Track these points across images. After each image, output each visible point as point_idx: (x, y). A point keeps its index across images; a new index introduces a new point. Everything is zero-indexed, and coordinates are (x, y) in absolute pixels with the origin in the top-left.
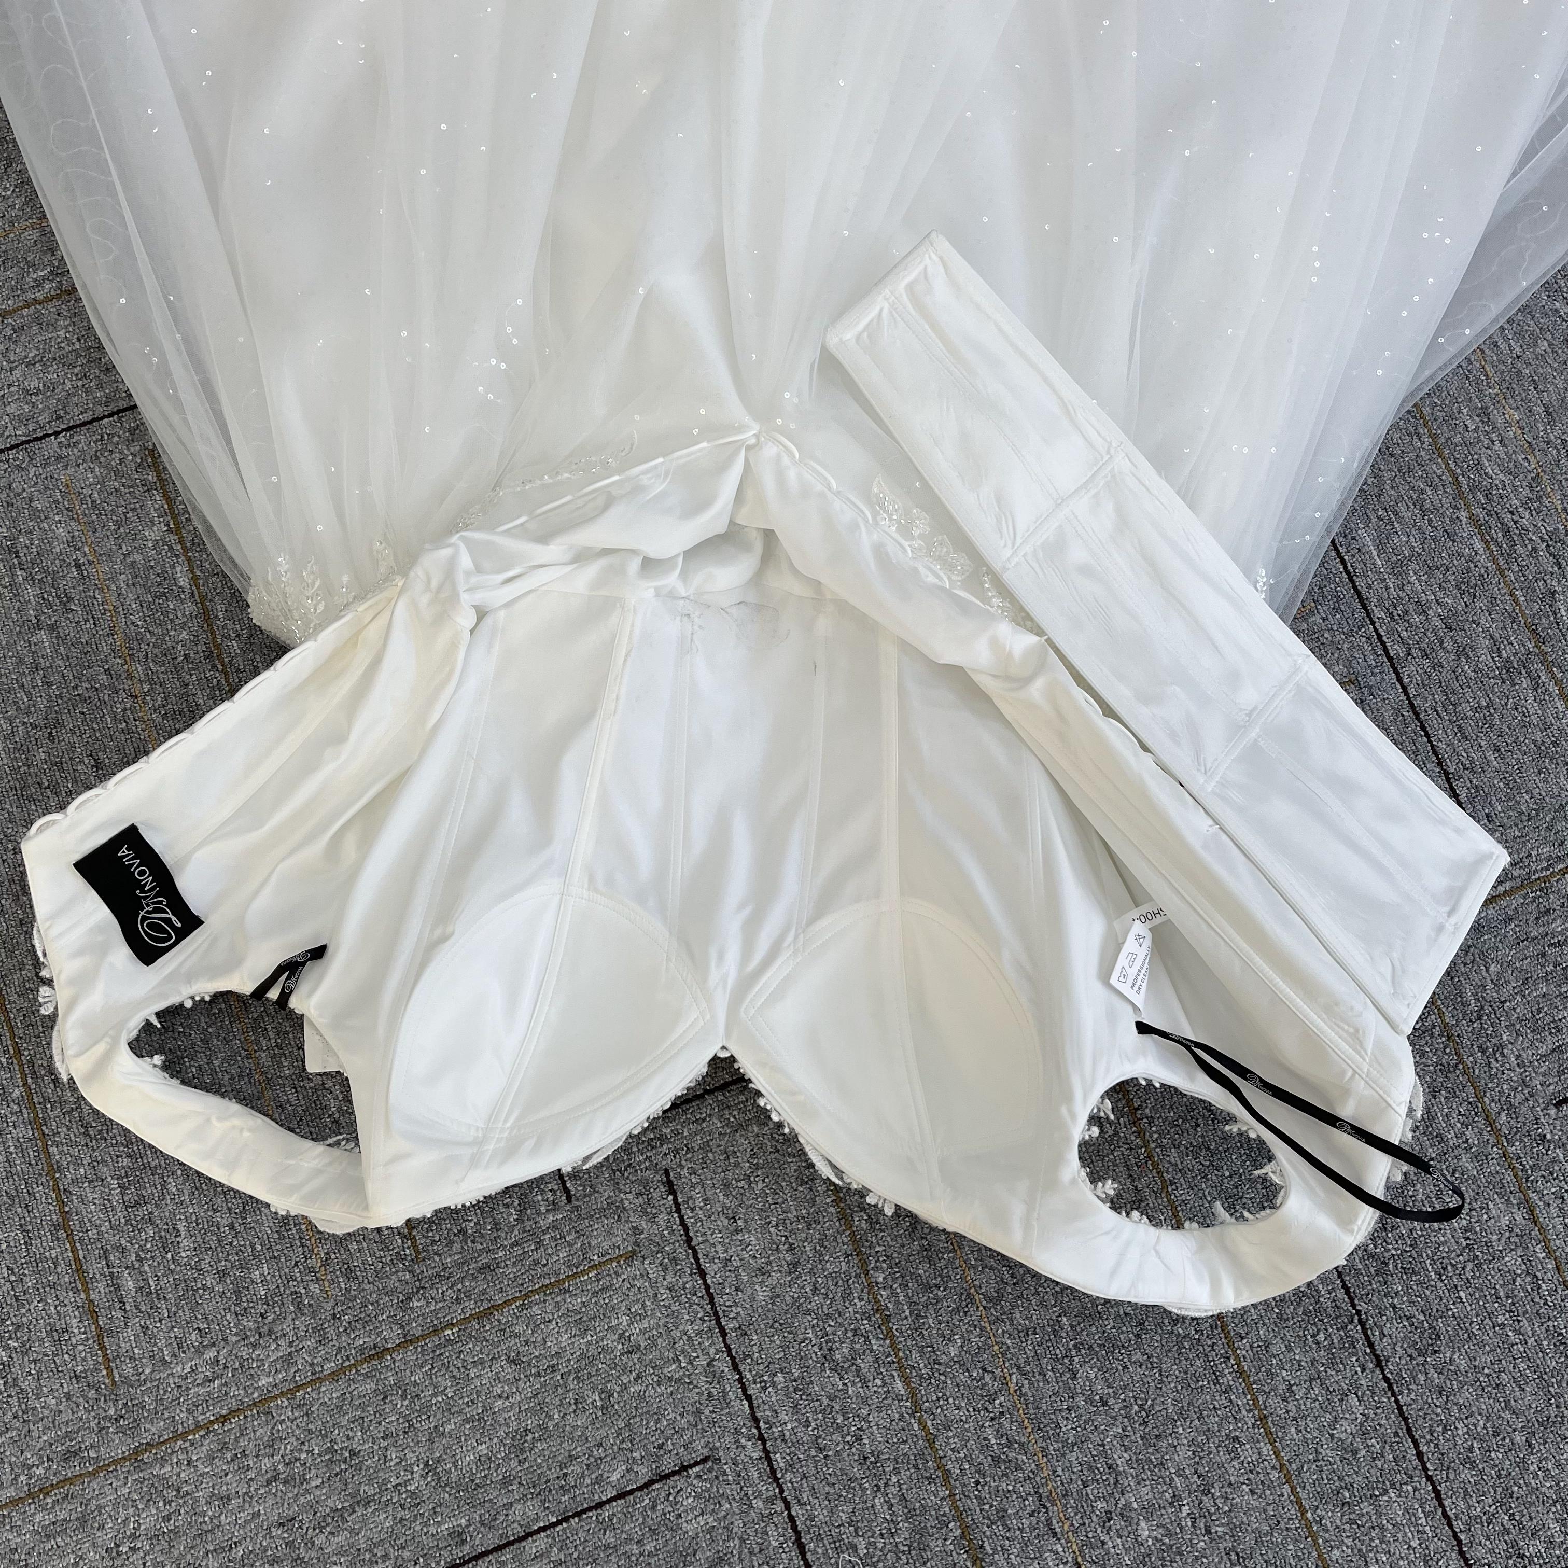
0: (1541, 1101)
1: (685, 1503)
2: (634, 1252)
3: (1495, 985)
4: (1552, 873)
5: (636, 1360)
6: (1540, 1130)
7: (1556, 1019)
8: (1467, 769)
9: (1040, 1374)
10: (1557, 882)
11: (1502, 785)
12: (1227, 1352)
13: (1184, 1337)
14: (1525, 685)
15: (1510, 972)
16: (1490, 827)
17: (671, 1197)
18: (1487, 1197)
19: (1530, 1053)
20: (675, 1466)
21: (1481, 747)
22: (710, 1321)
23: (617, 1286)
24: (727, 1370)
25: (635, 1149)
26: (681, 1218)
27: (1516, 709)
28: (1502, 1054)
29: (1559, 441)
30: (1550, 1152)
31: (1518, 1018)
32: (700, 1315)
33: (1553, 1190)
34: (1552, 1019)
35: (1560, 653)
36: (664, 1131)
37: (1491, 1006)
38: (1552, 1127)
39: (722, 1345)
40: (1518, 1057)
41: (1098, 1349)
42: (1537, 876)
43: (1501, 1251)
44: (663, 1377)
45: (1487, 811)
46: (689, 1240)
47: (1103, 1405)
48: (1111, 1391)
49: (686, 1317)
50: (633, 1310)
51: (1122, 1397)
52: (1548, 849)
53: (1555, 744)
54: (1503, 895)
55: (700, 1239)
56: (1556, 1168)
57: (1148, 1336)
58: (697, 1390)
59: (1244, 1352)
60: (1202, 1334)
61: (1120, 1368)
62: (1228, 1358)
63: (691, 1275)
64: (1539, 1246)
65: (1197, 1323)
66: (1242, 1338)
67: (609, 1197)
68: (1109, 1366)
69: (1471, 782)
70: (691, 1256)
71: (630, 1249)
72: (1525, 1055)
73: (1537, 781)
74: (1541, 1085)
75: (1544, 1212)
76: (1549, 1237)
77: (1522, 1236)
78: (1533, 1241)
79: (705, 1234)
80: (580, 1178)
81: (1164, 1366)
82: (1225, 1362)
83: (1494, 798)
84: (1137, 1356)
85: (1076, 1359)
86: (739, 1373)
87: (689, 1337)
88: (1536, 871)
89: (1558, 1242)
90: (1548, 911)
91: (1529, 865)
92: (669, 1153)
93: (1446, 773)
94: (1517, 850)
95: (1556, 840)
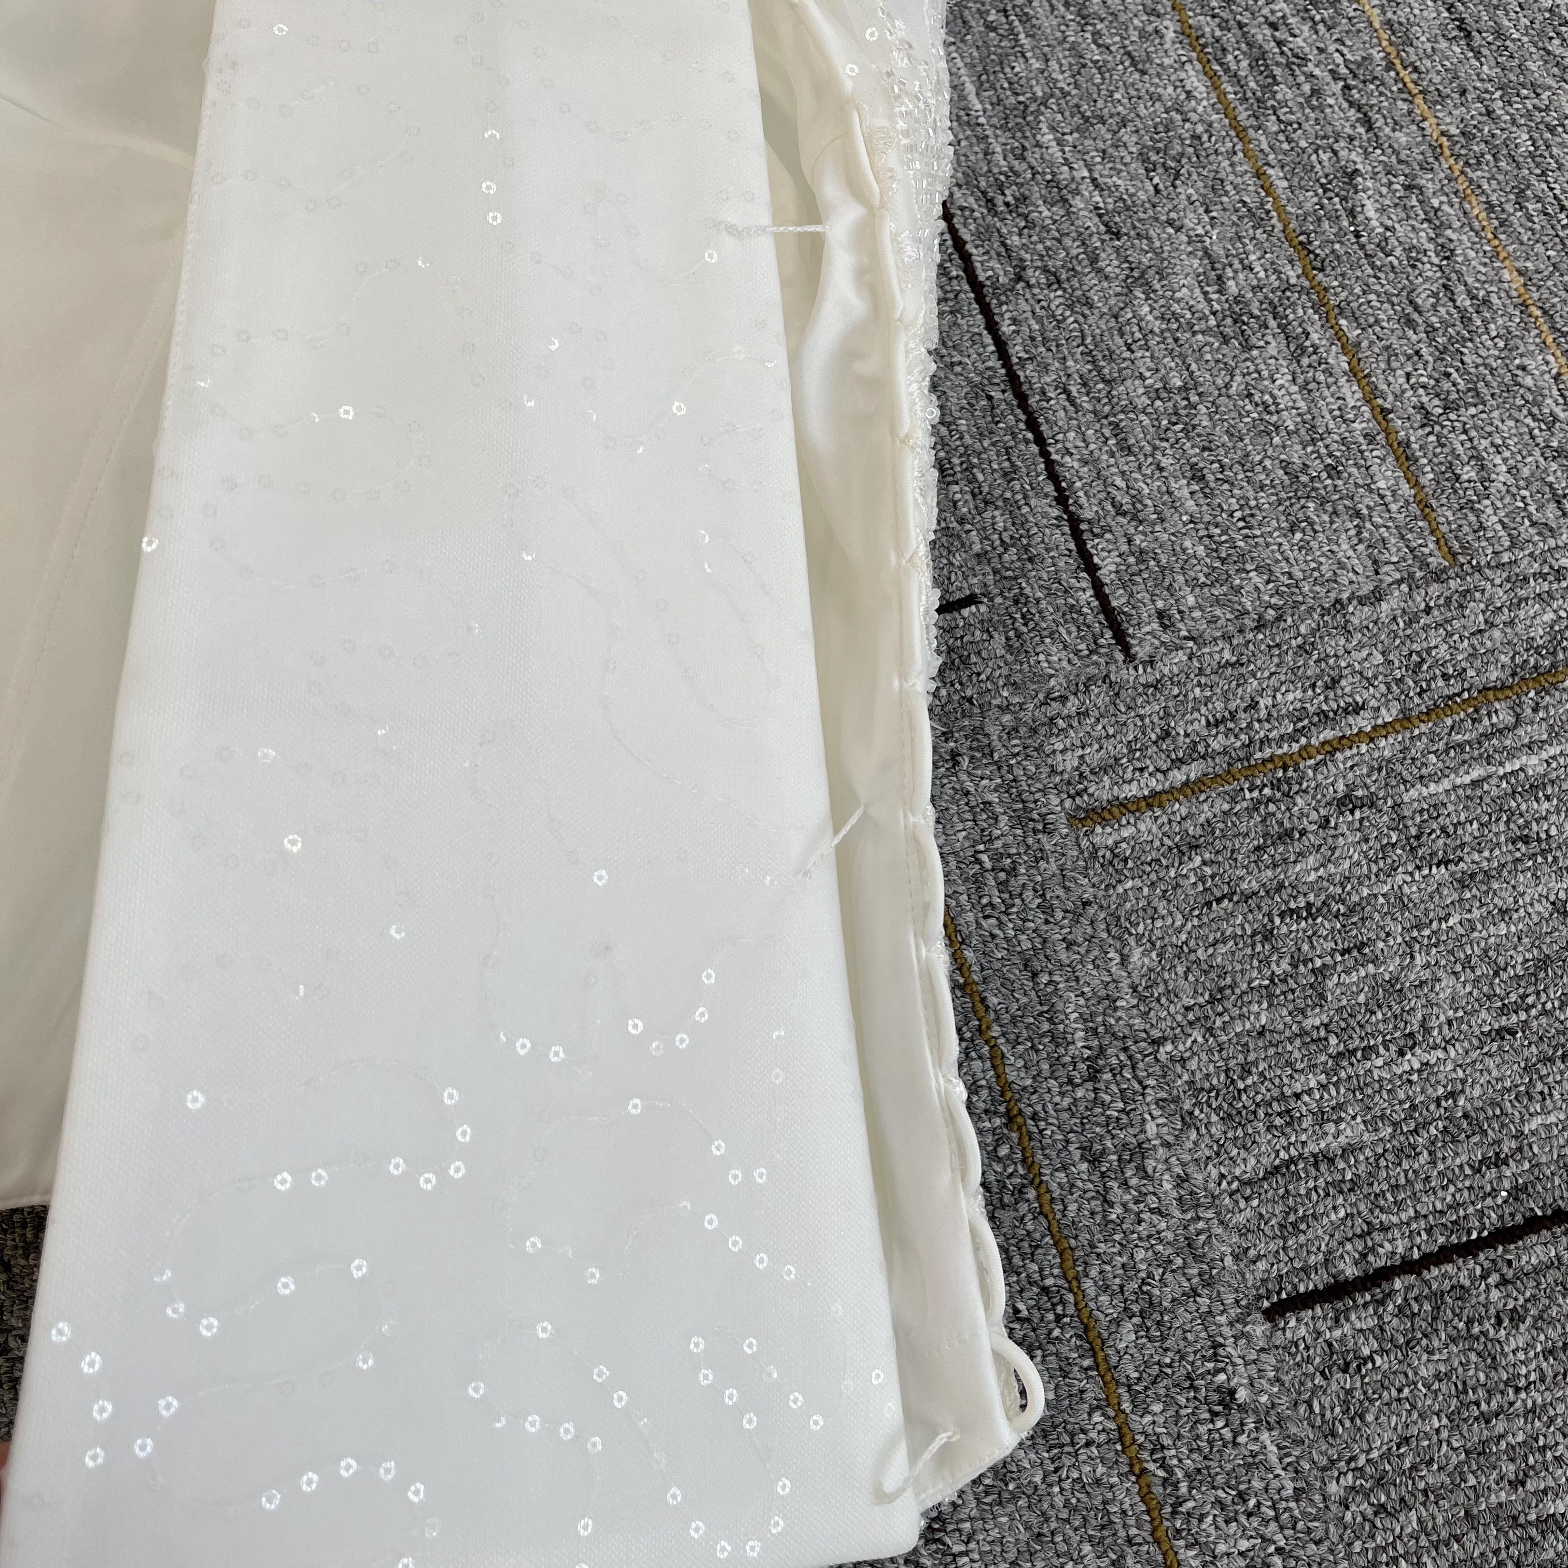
0: (1229, 1299)
3: (1142, 999)
4: (1304, 748)
6: (1222, 1377)
7: (1288, 1091)
8: (1124, 514)
10: (1315, 768)
11: (1201, 551)
14: (1272, 350)
15: (1180, 970)
16: (1165, 638)
18: (1063, 1547)
19: (1214, 1173)
21: (1161, 469)
27: (1249, 396)
28: (1141, 1170)
30: (1242, 1439)
31: (1191, 1083)
33: (1244, 1545)
34: (1276, 1093)
35: (1358, 290)
37: (1125, 1049)
38: (1253, 1369)
40: (1182, 1180)
42: (1268, 752)
45: (1160, 604)
52: (1299, 694)
53: (1333, 471)
54: (1180, 790)
56: (1257, 1484)
69: (1130, 541)
72: (1199, 1178)
73: (1286, 547)
74: (1236, 1258)
83: (1181, 579)
88: (1263, 742)
90: (1288, 834)
91: (1249, 726)
93: (1074, 521)
94: (1225, 695)
95: (1319, 677)
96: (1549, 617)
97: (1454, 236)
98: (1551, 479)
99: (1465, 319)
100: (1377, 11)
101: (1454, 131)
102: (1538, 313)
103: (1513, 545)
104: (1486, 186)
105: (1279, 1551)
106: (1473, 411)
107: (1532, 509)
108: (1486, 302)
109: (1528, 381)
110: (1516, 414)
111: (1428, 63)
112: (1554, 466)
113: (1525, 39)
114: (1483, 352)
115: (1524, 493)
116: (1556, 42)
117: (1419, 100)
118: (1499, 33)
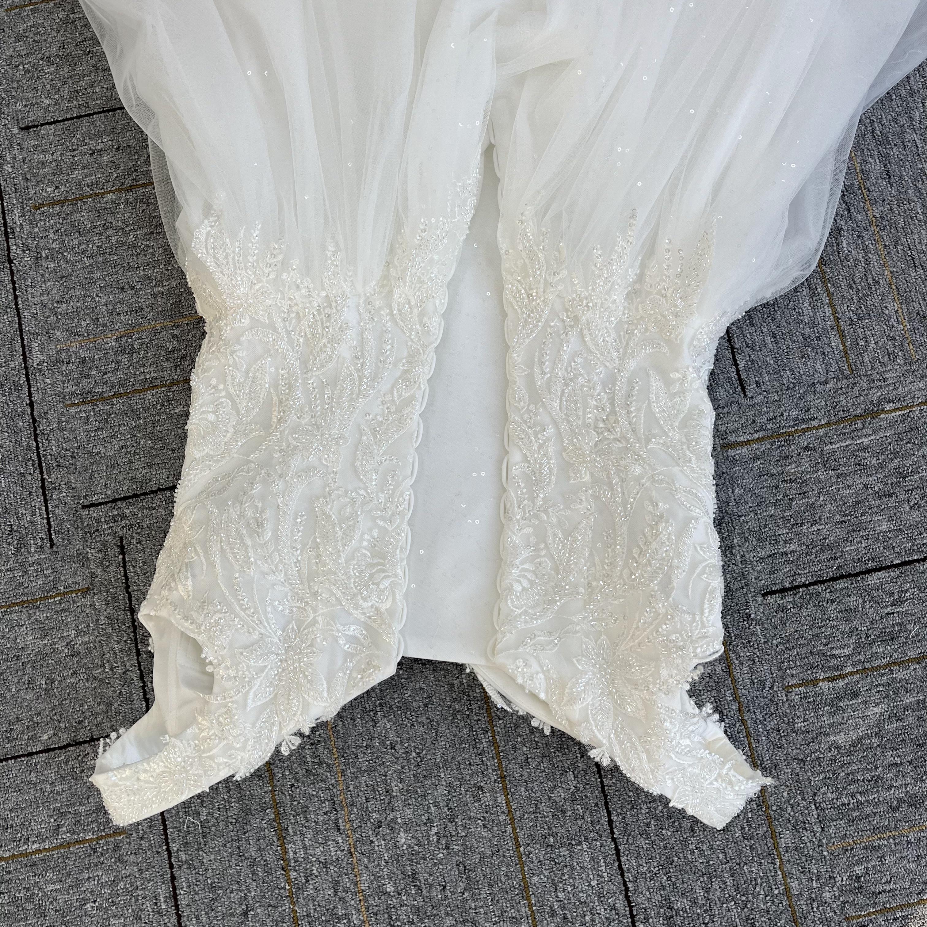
0: (752, 590)
1: (88, 763)
2: (88, 589)
3: (737, 503)
4: (796, 430)
5: (75, 662)
6: (748, 611)
7: (777, 534)
8: (749, 347)
9: (351, 719)
10: (798, 437)
11: (772, 362)
12: (487, 727)
13: (459, 711)
14: (804, 293)
15: (750, 495)
16: (757, 390)
17: (121, 557)
19: (752, 555)
20: (87, 737)
21: (762, 333)
22: (131, 644)
23: (73, 610)
24: (135, 679)
25: (103, 520)
26: (125, 571)
27: (795, 309)
28: (731, 552)
29: (868, 121)
30: (751, 627)
31: (749, 529)
32: (124, 639)
33: (748, 654)
34: (773, 534)
35: (836, 274)
36: (125, 511)
37: (730, 518)
38: (757, 609)
39: (136, 662)
40: (742, 556)
41: (395, 709)
42: (785, 430)
43: (700, 690)
44: (91, 676)
45: (757, 379)
46: (128, 587)
47: (391, 748)
48: (399, 739)
49: (115, 638)
50: (80, 628)
51: (406, 745)
52: (797, 413)
53: (819, 339)
54: (756, 440)
55: (135, 588)
56: (754, 639)
57: (433, 706)
58: (113, 689)
59: (499, 729)
60: (472, 712)
61: (409, 725)
62: (487, 731)
63: (124, 610)
64: (729, 692)
65: (470, 704)
66: (500, 719)
67: (79, 549)
68: (401, 722)
69: (750, 357)
70: (126, 598)
71: (86, 586)
72: (748, 556)
73: (799, 363)
74: (756, 579)
75: (738, 668)
76: (738, 686)
77: (718, 683)
78: (725, 688)
79: (139, 585)
80: (62, 533)
81: (440, 729)
82: (484, 734)
83: (764, 371)
84: (424, 719)
85: (379, 714)
86: (144, 682)
87: (115, 652)
88: (784, 427)
89: (743, 691)
90: (787, 457)
91: (780, 421)
92: (126, 527)
93: (733, 348)
94: (774, 410)
95: (804, 407)
96: (879, 394)
97: (871, 256)
98: (888, 347)
99: (870, 288)
100: (859, 165)
101: (878, 216)
102: (894, 288)
103: (872, 369)
104: (885, 238)
105: (758, 656)
106: (867, 321)
107: (880, 357)
108: (878, 282)
109: (887, 312)
110: (881, 324)
111: (873, 188)
112: (890, 343)
113: (910, 180)
114: (873, 300)
115: (879, 351)
116: (920, 183)
117: (868, 203)
118: (901, 177)
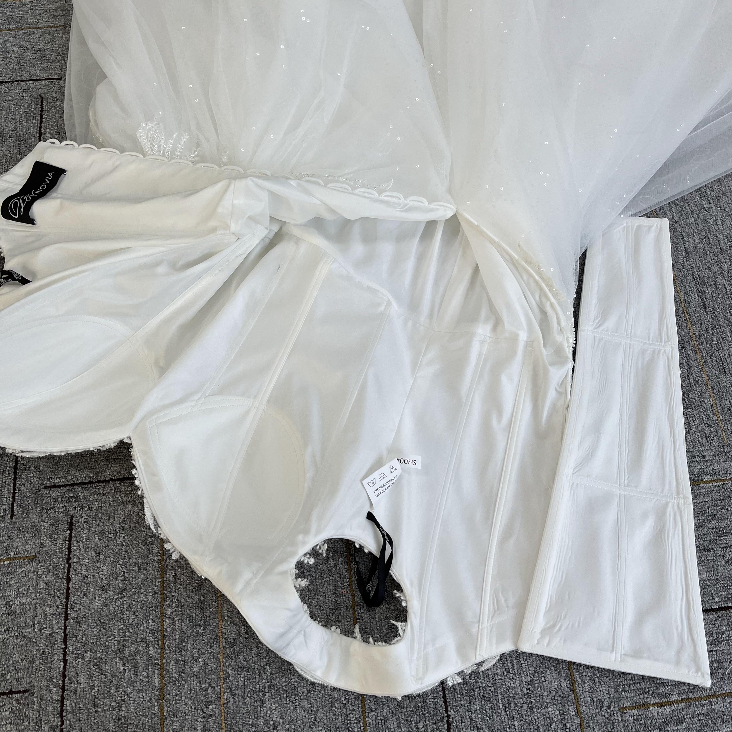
2: (35, 557)
5: (10, 620)
9: (242, 697)
12: (360, 717)
13: (337, 700)
17: (68, 532)
18: (547, 667)
20: (6, 689)
22: (62, 609)
23: (18, 573)
24: (59, 640)
25: (60, 500)
26: (70, 545)
29: (689, 267)
32: (57, 604)
33: (589, 674)
36: (80, 494)
39: (63, 625)
41: (282, 692)
43: (547, 703)
44: (21, 633)
46: (69, 558)
47: (274, 729)
48: (281, 721)
49: (49, 603)
50: (20, 590)
51: (287, 727)
55: (75, 560)
57: (315, 693)
58: (37, 648)
59: (370, 720)
60: (348, 702)
61: (292, 708)
62: (360, 722)
63: (61, 579)
64: (572, 707)
65: (347, 694)
66: (372, 711)
67: (34, 522)
68: (285, 705)
70: (66, 568)
71: (34, 554)
75: (580, 686)
76: (580, 703)
77: (563, 698)
78: (569, 703)
79: (79, 558)
80: (23, 507)
81: (319, 715)
82: (357, 723)
84: (305, 704)
85: (267, 695)
86: (66, 645)
87: (46, 615)
89: (584, 708)
92: (78, 507)
96: (699, 467)
97: (692, 363)
98: (706, 432)
99: (691, 386)
100: (683, 296)
101: (697, 334)
102: (710, 388)
103: (693, 447)
104: (703, 351)
105: (597, 677)
106: (689, 410)
107: (700, 439)
108: (697, 382)
109: (705, 405)
110: (700, 413)
111: (693, 314)
112: (707, 429)
113: (721, 312)
114: (694, 395)
115: (698, 434)
116: (729, 314)
117: (689, 324)
118: (714, 309)
